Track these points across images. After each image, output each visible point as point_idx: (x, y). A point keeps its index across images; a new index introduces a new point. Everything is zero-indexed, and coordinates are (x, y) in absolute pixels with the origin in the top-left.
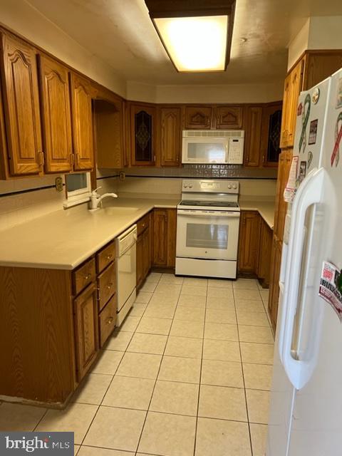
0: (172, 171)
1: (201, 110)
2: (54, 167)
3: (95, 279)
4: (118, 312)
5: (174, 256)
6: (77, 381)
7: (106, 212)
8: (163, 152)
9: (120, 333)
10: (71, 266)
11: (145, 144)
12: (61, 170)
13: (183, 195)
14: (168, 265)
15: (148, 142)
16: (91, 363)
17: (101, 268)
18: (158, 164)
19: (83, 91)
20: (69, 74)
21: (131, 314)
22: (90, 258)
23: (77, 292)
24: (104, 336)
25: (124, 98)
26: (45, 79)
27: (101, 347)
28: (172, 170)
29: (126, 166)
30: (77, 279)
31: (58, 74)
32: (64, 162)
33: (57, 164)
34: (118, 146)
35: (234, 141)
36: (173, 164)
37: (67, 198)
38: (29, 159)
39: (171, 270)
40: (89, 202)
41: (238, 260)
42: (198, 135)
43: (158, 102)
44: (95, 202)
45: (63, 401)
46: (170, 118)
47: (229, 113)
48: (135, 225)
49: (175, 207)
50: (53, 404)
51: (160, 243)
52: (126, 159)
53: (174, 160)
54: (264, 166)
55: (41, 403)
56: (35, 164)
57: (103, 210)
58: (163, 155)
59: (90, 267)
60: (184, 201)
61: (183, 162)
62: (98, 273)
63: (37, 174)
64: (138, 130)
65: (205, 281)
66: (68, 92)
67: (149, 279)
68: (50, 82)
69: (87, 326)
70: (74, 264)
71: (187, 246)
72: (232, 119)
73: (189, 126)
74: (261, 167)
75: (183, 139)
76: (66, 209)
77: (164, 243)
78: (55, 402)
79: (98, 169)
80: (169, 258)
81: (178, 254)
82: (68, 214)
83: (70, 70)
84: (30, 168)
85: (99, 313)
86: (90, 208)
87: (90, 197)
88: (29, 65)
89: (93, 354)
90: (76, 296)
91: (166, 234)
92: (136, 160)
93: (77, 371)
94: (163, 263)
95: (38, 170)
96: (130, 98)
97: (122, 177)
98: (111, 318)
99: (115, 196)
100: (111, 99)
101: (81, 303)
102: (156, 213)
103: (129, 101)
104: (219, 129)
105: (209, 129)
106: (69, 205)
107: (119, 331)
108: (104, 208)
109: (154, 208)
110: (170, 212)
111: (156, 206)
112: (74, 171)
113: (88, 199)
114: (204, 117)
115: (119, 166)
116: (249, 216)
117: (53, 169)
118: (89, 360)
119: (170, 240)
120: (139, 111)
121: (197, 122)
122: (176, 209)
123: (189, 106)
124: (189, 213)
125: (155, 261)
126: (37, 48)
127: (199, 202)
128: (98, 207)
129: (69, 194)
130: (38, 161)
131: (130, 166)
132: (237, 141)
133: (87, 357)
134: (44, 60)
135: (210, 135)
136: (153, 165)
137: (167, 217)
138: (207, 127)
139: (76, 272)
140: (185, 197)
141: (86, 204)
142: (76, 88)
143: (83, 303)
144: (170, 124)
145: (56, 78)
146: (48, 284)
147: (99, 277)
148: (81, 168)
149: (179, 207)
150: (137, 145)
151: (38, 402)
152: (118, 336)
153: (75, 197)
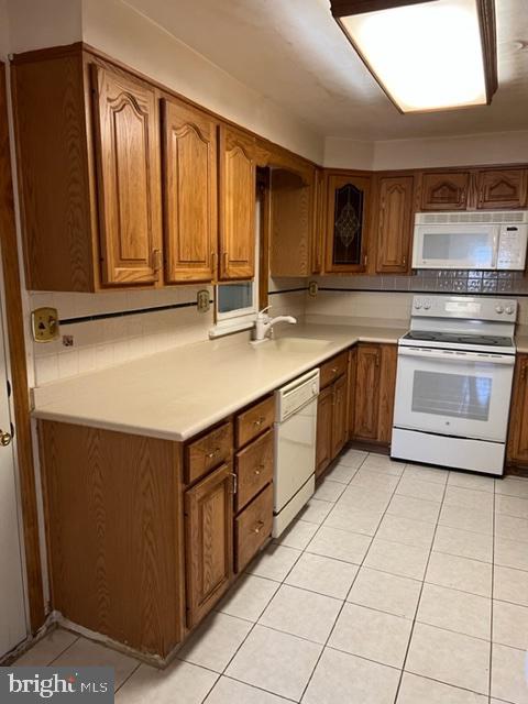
0: (395, 282)
1: (449, 178)
2: (180, 274)
3: (230, 458)
4: (275, 514)
5: (389, 425)
6: (187, 625)
7: (278, 345)
8: (382, 250)
9: (280, 548)
10: (180, 436)
11: (350, 238)
12: (195, 278)
13: (413, 321)
14: (379, 440)
15: (356, 234)
16: (215, 598)
17: (243, 439)
18: (371, 270)
19: (241, 155)
20: (218, 128)
21: (303, 518)
22: (221, 423)
23: (192, 479)
24: (246, 553)
25: (318, 163)
26: (172, 137)
27: (238, 571)
28: (395, 279)
29: (317, 273)
30: (191, 457)
31: (196, 128)
32: (200, 266)
33: (187, 269)
34: (304, 241)
35: (509, 229)
36: (397, 269)
37: (215, 321)
38: (137, 261)
39: (383, 447)
40: (253, 329)
41: (508, 443)
42: (444, 220)
43: (376, 167)
44: (262, 330)
45: (164, 656)
46: (396, 194)
47: (502, 182)
48: (317, 370)
49: (395, 341)
50: (148, 655)
51: (366, 400)
52: (317, 261)
53: (399, 263)
55: (133, 651)
56: (147, 269)
57: (273, 342)
58: (380, 255)
59: (220, 437)
60: (413, 332)
61: (414, 266)
62: (237, 449)
63: (151, 284)
64: (339, 216)
65: (445, 474)
66: (213, 157)
67: (345, 460)
68: (180, 140)
69: (210, 536)
70: (187, 432)
71: (413, 410)
72: (508, 191)
73: (429, 206)
75: (416, 228)
76: (212, 338)
77: (373, 401)
78: (153, 654)
79: (272, 277)
80: (381, 428)
81: (395, 423)
82: (217, 346)
83: (218, 122)
84: (137, 275)
85: (237, 514)
86: (253, 338)
87: (255, 322)
88: (146, 116)
89: (220, 582)
90: (189, 485)
91: (377, 385)
92: (333, 263)
93: (187, 609)
94: (370, 435)
95: (151, 278)
96: (329, 163)
97: (314, 291)
98: (260, 522)
99: (293, 320)
100: (294, 167)
101: (198, 497)
102: (361, 351)
103: (327, 169)
104: (482, 208)
105: (465, 210)
106: (216, 334)
107: (279, 545)
108: (276, 338)
109: (359, 342)
110: (385, 349)
111: (361, 339)
112: (219, 280)
113: (251, 325)
114: (454, 190)
115: (304, 273)
117: (179, 277)
118: (212, 592)
119: (384, 398)
120: (343, 184)
121: (442, 198)
122: (397, 345)
123: (427, 172)
124: (420, 352)
125: (357, 430)
126: (163, 89)
127: (440, 334)
128: (265, 337)
129: (220, 316)
130: (152, 264)
131: (322, 273)
132: (515, 229)
133: (207, 588)
134: (171, 107)
135: (464, 219)
136: (363, 270)
137: (381, 357)
138: (460, 205)
139: (190, 446)
140: (416, 326)
141: (248, 332)
142: (229, 149)
143: (204, 497)
144: (395, 204)
145: (193, 135)
146: (148, 462)
147: (239, 455)
148: (232, 276)
149: (402, 341)
150: (337, 239)
151: (129, 648)
152: (277, 553)
153: (230, 321)
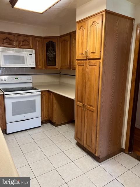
1: (9, 36)
5: (5, 123)
35: (30, 55)
41: (42, 116)
47: (25, 40)
49: (3, 93)
54: (45, 68)
61: (1, 66)
71: (13, 115)
72: (27, 43)
74: (44, 68)
81: (7, 121)
114: (11, 40)
116: (44, 93)
121: (7, 43)
122: (4, 95)
132: (32, 55)
138: (13, 46)
149: (5, 93)
